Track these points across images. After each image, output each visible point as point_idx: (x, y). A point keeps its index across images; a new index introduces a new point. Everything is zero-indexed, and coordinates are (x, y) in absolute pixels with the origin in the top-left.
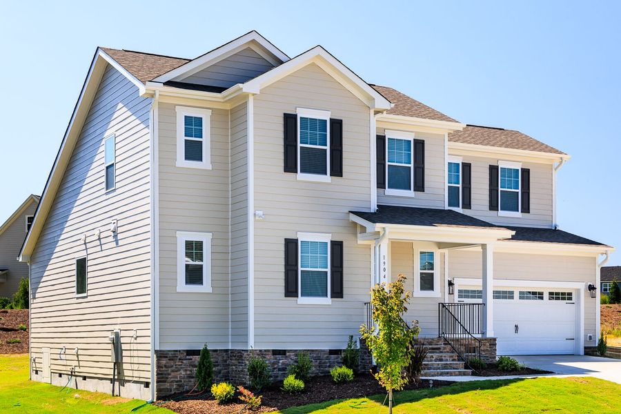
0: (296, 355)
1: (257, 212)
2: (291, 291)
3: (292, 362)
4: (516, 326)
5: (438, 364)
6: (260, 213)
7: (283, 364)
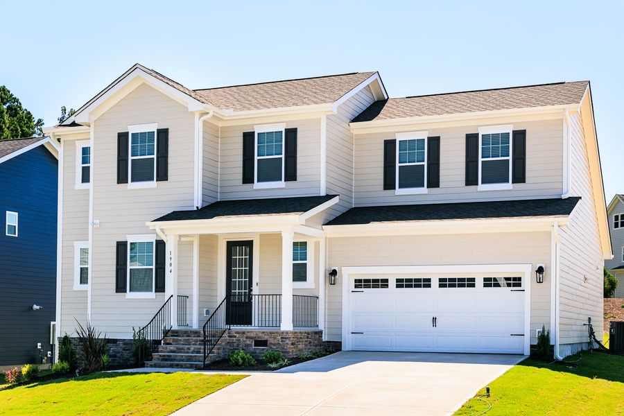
0: (124, 344)
1: (95, 221)
2: (120, 288)
3: (121, 350)
4: (434, 319)
5: (182, 356)
6: (97, 221)
7: (113, 351)
